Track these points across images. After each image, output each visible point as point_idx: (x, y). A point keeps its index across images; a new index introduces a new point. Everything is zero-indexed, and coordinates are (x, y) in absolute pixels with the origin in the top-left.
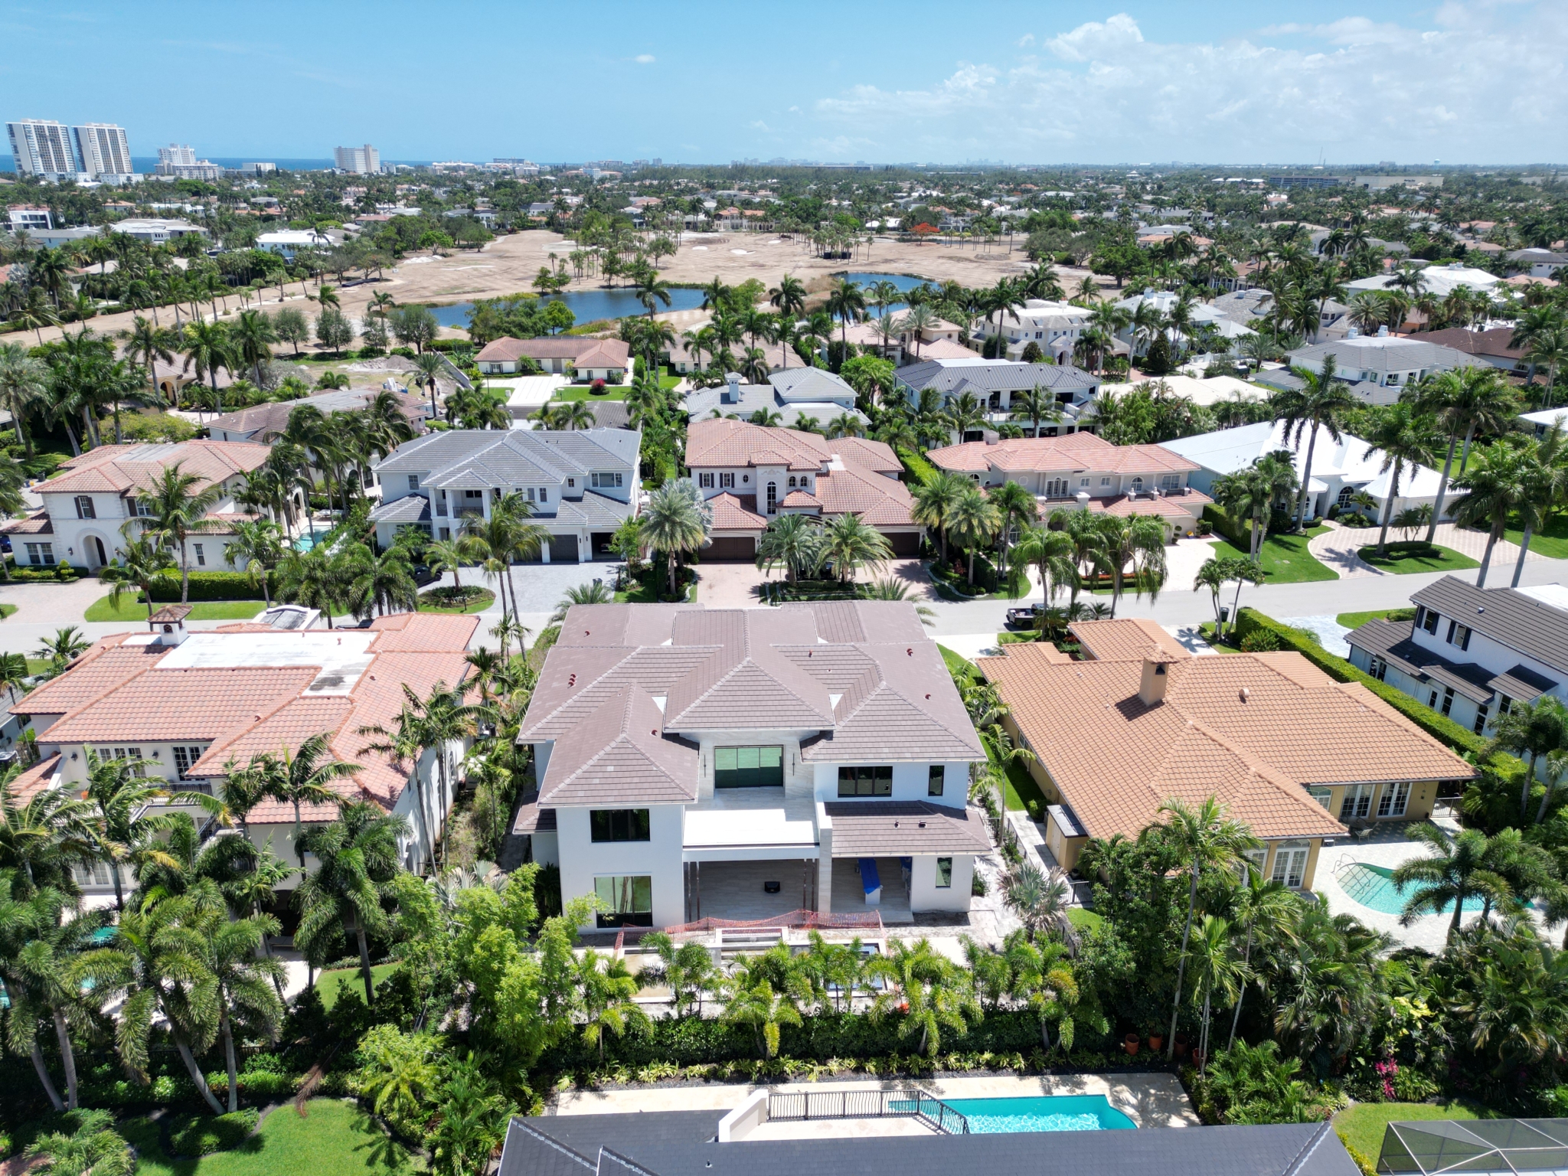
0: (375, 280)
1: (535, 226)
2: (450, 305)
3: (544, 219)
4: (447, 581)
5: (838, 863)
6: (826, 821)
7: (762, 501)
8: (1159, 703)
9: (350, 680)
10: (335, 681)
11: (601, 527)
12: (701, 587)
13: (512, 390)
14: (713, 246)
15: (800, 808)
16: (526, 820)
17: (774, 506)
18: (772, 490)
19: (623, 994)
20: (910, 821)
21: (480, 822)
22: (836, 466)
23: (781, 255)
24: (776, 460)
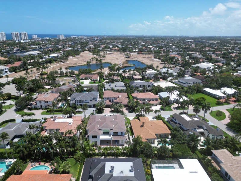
0: (65, 62)
1: (86, 51)
2: (76, 66)
3: (88, 49)
4: (78, 110)
5: (113, 140)
6: (112, 137)
7: (111, 101)
8: (144, 126)
9: (71, 123)
10: (70, 124)
11: (94, 104)
12: (104, 111)
13: (84, 82)
14: (111, 55)
15: (110, 136)
16: (86, 136)
17: (113, 101)
18: (112, 100)
19: (94, 150)
20: (119, 137)
21: (82, 136)
22: (120, 97)
23: (120, 57)
24: (113, 97)
